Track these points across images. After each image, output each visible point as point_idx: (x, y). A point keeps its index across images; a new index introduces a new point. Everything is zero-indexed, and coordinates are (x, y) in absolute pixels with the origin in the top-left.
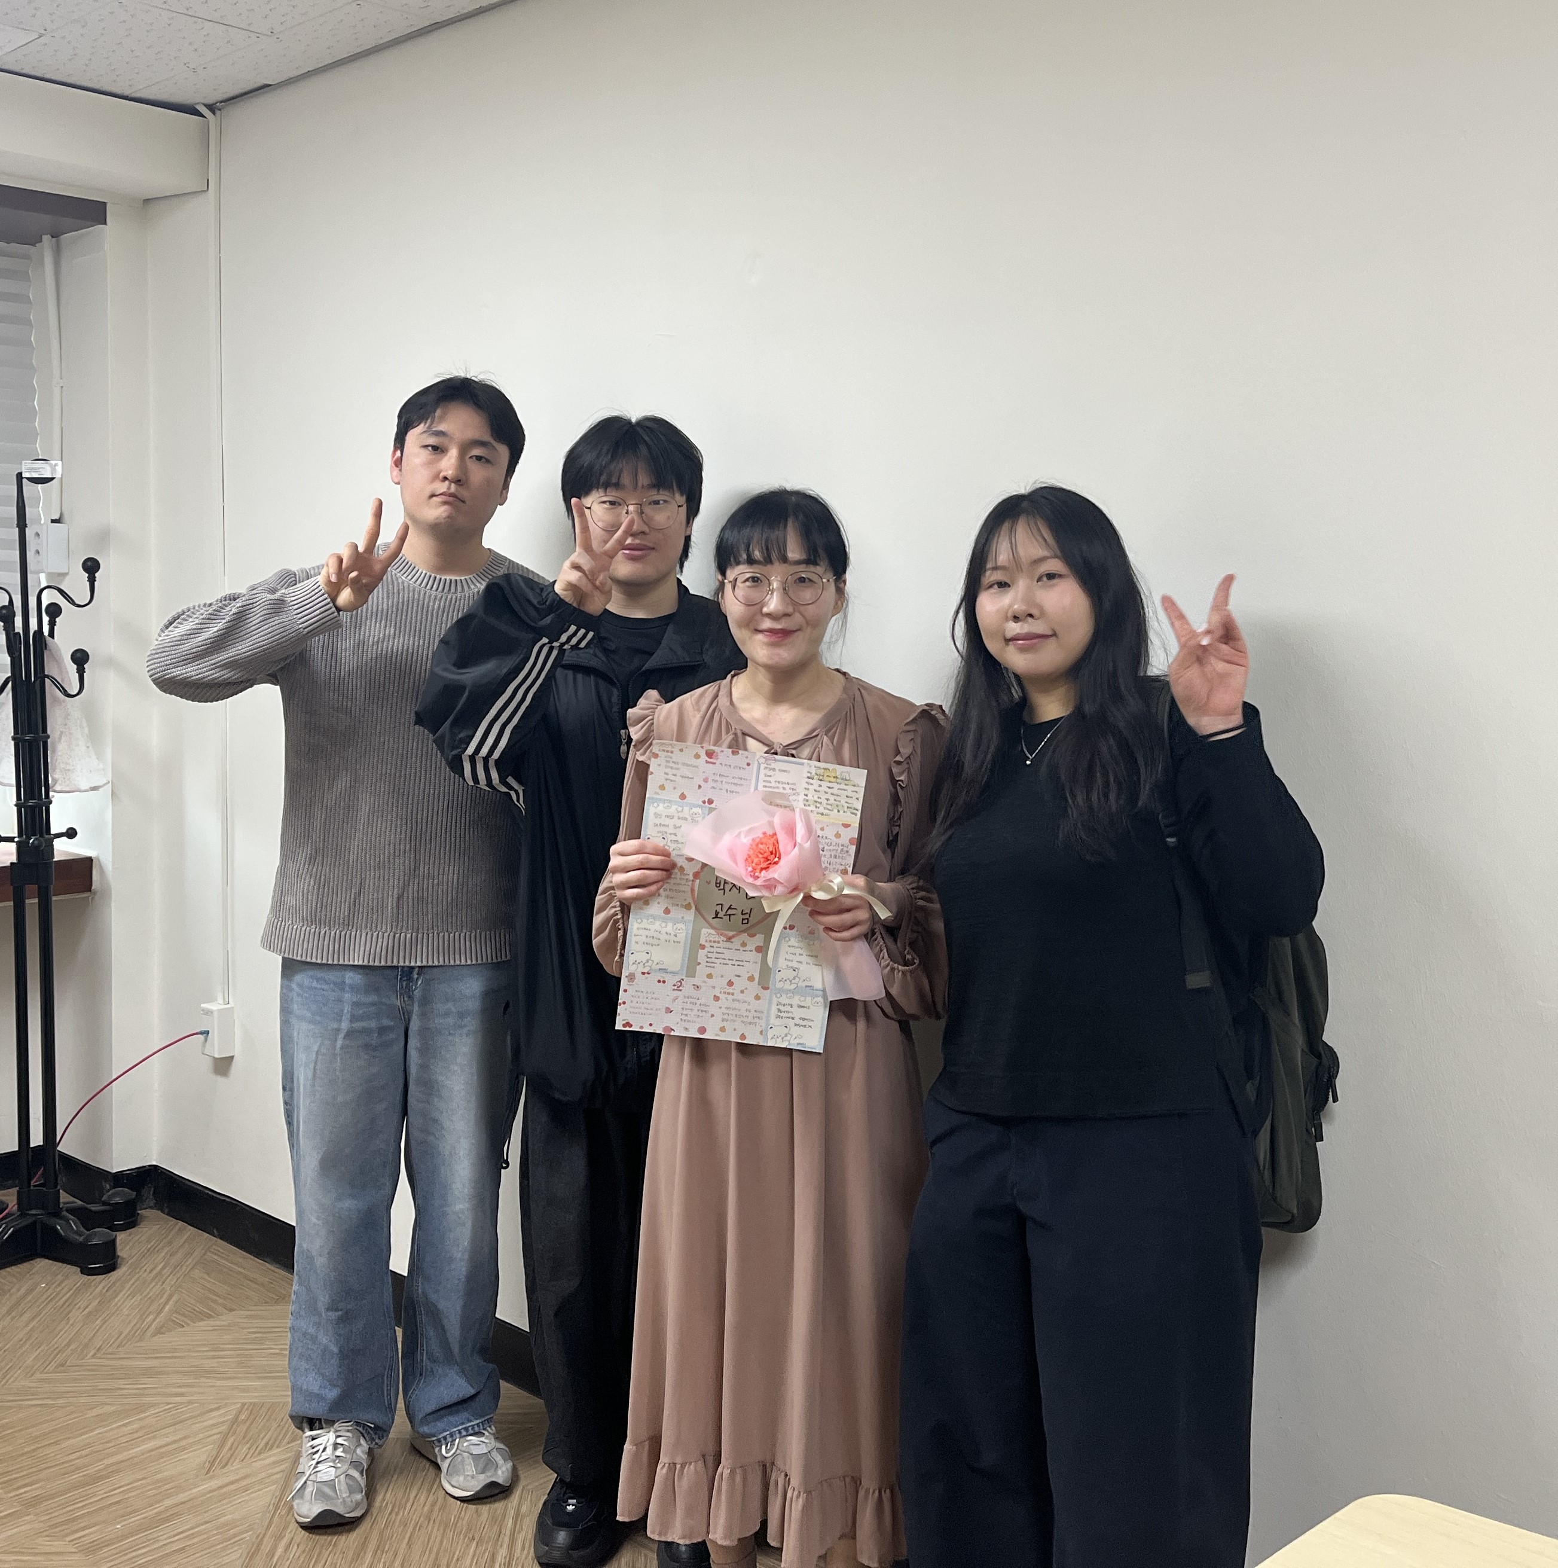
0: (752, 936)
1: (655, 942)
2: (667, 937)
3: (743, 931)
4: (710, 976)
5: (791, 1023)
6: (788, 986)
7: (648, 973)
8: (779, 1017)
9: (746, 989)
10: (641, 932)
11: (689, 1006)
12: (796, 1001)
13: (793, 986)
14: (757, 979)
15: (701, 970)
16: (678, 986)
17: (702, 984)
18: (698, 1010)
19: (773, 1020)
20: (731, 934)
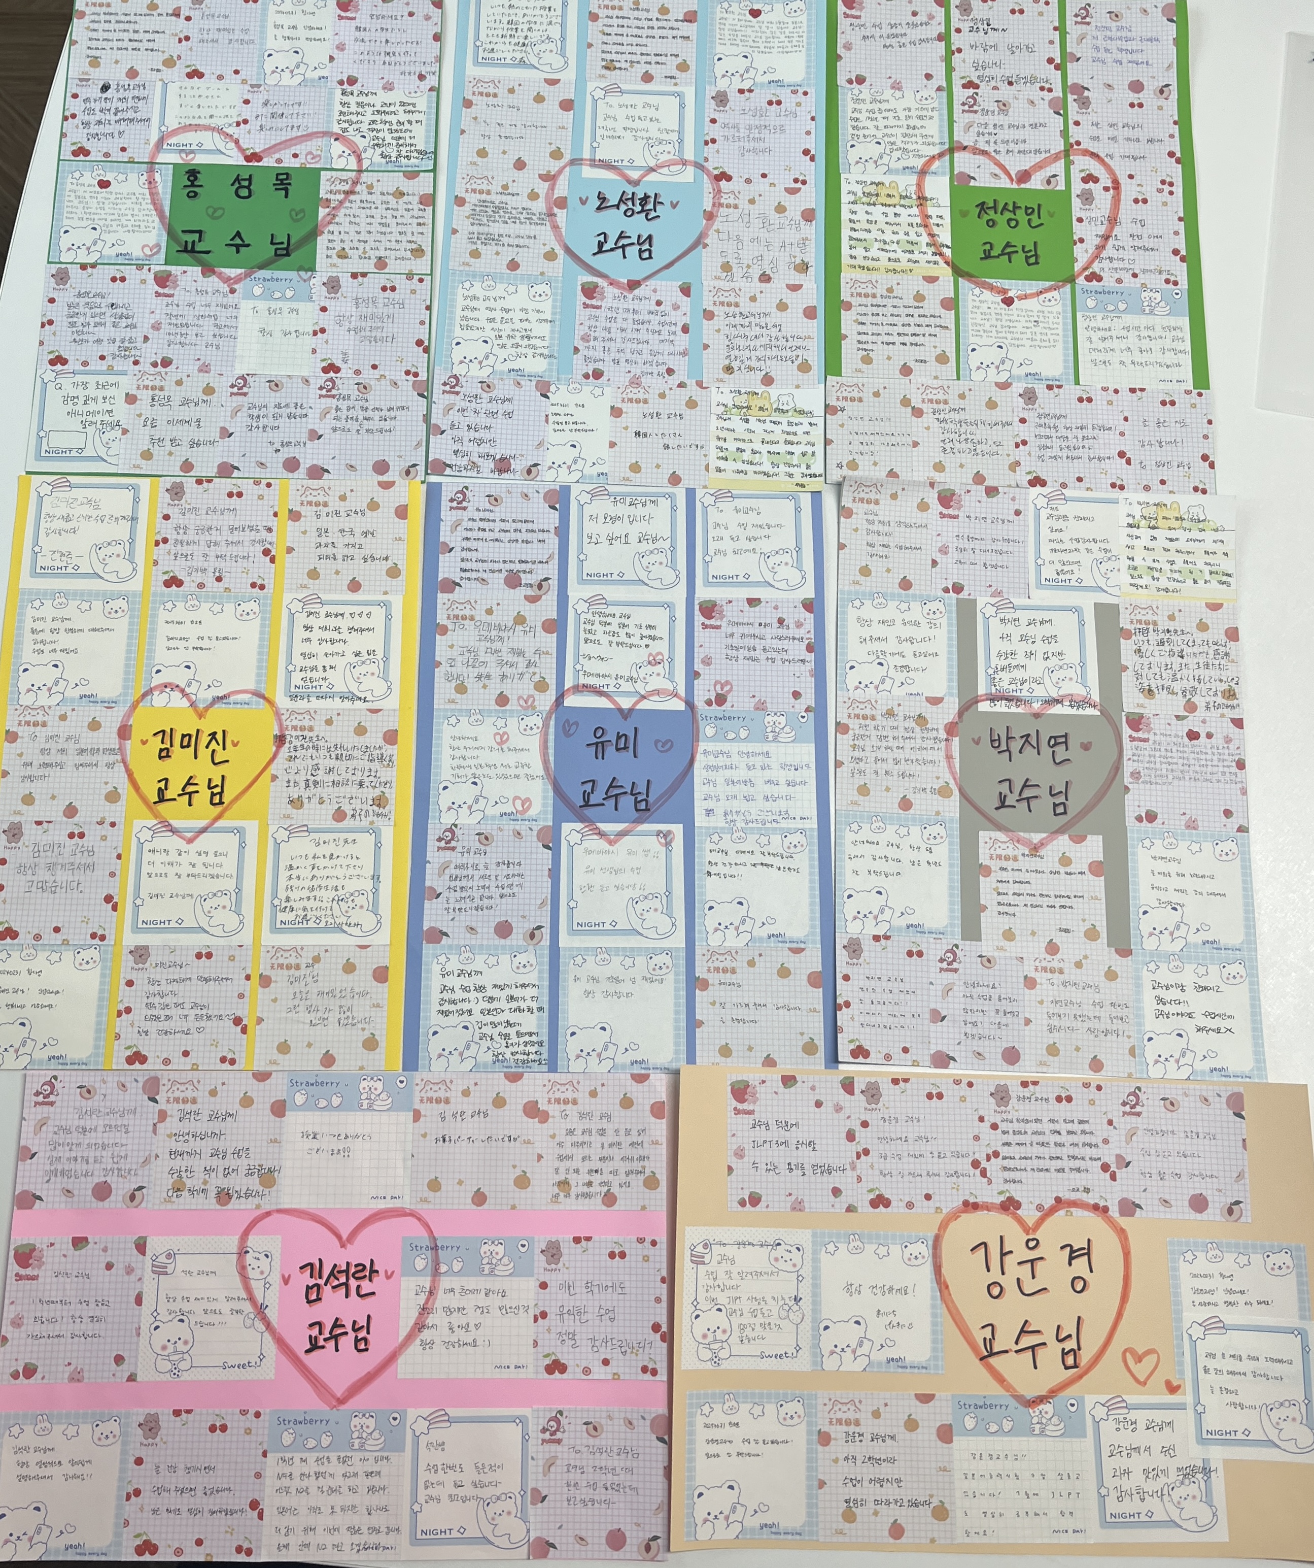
0: (1079, 839)
1: (891, 867)
2: (914, 855)
3: (1060, 831)
4: (1009, 935)
5: (1189, 1026)
6: (1168, 946)
7: (887, 938)
8: (1160, 1014)
9: (1086, 957)
10: (860, 850)
11: (978, 1004)
12: (1188, 977)
13: (1179, 944)
14: (1104, 935)
15: (990, 922)
16: (950, 962)
17: (996, 954)
18: (997, 1011)
19: (1151, 1024)
20: (1036, 838)
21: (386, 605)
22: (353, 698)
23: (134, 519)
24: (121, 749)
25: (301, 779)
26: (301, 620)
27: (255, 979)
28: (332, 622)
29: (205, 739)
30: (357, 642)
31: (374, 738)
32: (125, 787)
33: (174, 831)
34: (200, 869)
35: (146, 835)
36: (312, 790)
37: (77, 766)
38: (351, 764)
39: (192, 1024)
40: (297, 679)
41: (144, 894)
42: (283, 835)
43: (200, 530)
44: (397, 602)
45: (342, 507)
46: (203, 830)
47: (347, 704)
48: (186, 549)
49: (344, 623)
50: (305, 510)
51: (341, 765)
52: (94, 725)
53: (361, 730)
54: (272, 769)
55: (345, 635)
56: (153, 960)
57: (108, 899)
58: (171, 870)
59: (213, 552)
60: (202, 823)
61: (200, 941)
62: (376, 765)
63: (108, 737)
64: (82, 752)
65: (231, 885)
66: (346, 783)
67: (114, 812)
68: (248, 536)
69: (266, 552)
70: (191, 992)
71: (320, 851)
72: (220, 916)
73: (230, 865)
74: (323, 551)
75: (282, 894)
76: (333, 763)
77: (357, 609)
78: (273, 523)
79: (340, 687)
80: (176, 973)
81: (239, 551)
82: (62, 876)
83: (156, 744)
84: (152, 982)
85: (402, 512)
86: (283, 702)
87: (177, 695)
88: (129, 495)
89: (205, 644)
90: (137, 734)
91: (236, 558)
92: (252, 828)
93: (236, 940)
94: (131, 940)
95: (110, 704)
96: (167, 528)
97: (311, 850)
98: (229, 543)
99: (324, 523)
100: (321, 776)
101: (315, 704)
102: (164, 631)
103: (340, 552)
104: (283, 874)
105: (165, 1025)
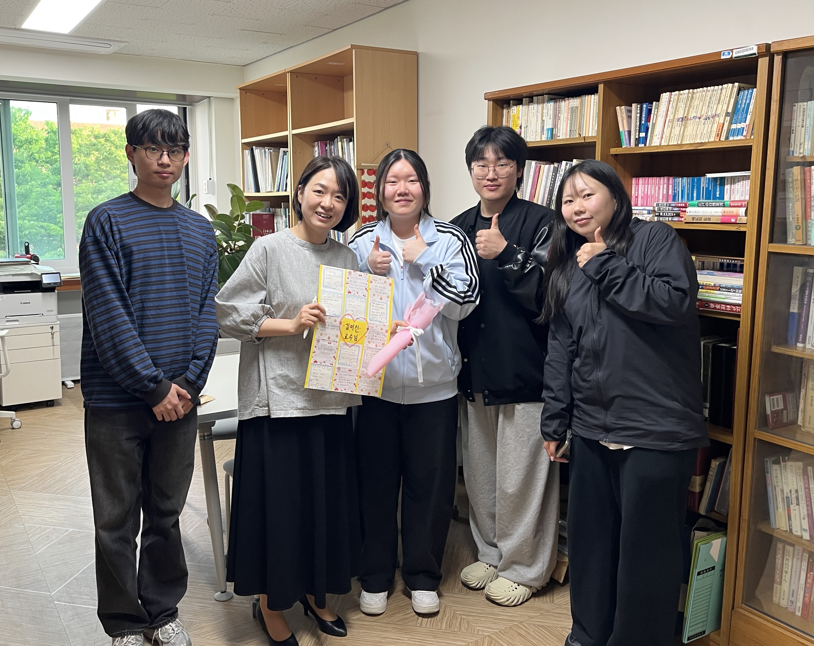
21: (387, 303)
22: (381, 322)
23: (342, 277)
24: (340, 327)
25: (371, 338)
26: (372, 304)
27: (359, 376)
28: (377, 306)
29: (355, 327)
30: (381, 311)
31: (384, 331)
32: (339, 335)
33: (347, 345)
34: (351, 353)
35: (342, 345)
36: (372, 340)
37: (331, 329)
38: (379, 336)
39: (347, 384)
40: (371, 316)
41: (341, 357)
42: (366, 348)
43: (354, 282)
44: (389, 303)
45: (380, 282)
46: (352, 345)
47: (380, 323)
48: (352, 286)
49: (379, 306)
50: (373, 281)
51: (378, 336)
52: (335, 321)
53: (382, 329)
54: (366, 335)
55: (379, 309)
56: (341, 370)
57: (334, 357)
58: (346, 353)
59: (356, 287)
60: (353, 344)
61: (350, 368)
62: (384, 337)
63: (337, 323)
64: (332, 326)
65: (356, 357)
66: (378, 339)
67: (337, 339)
68: (363, 285)
69: (366, 289)
70: (347, 377)
71: (372, 353)
72: (354, 363)
73: (357, 353)
74: (376, 290)
75: (365, 361)
76: (376, 335)
77: (382, 304)
78: (367, 283)
79: (378, 320)
80: (344, 373)
81: (361, 288)
82: (326, 351)
83: (346, 326)
84: (340, 375)
85: (390, 285)
86: (368, 321)
87: (350, 316)
88: (341, 272)
89: (355, 306)
90: (343, 324)
91: (360, 289)
92: (361, 346)
93: (355, 368)
94: (337, 366)
95: (338, 317)
96: (348, 281)
97: (371, 352)
98: (359, 286)
99: (376, 284)
100: (374, 337)
101: (374, 322)
102: (348, 303)
103: (379, 291)
104: (366, 356)
105: (342, 383)
